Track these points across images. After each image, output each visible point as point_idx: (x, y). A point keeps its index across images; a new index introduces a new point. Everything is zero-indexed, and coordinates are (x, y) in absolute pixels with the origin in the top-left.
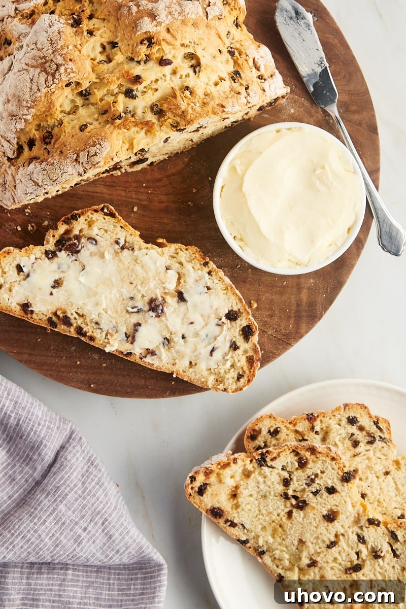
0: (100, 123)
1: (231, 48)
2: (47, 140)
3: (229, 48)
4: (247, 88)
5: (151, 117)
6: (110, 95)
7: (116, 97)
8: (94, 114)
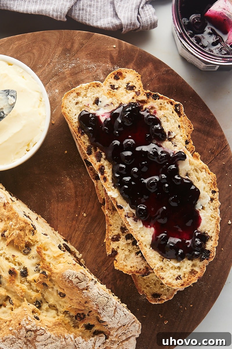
0: (54, 285)
2: (82, 316)
5: (34, 251)
6: (32, 287)
8: (49, 292)
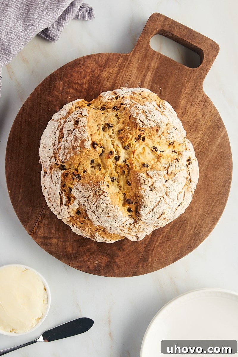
1: (101, 108)
2: (131, 202)
3: (102, 109)
4: (122, 104)
7: (118, 165)
